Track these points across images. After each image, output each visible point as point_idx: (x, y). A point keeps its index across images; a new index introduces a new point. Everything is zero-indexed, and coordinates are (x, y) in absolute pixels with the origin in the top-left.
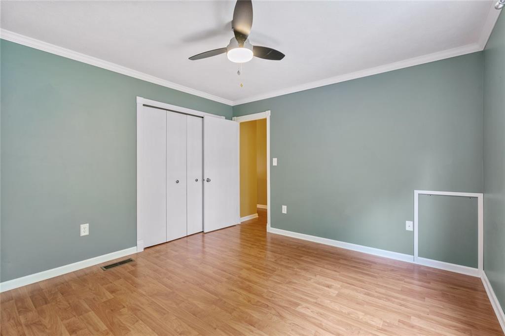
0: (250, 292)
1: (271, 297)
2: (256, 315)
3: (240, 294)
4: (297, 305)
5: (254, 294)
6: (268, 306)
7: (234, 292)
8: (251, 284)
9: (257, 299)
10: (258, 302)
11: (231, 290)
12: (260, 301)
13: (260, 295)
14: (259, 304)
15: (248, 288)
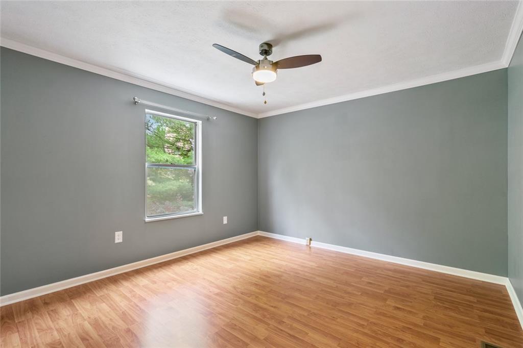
0: (256, 305)
1: (236, 300)
2: (253, 288)
3: (266, 304)
4: (217, 294)
5: (252, 303)
6: (242, 294)
7: (272, 305)
8: (254, 314)
9: (249, 299)
10: (249, 297)
11: (275, 307)
12: (247, 298)
13: (246, 302)
14: (248, 295)
15: (257, 309)
